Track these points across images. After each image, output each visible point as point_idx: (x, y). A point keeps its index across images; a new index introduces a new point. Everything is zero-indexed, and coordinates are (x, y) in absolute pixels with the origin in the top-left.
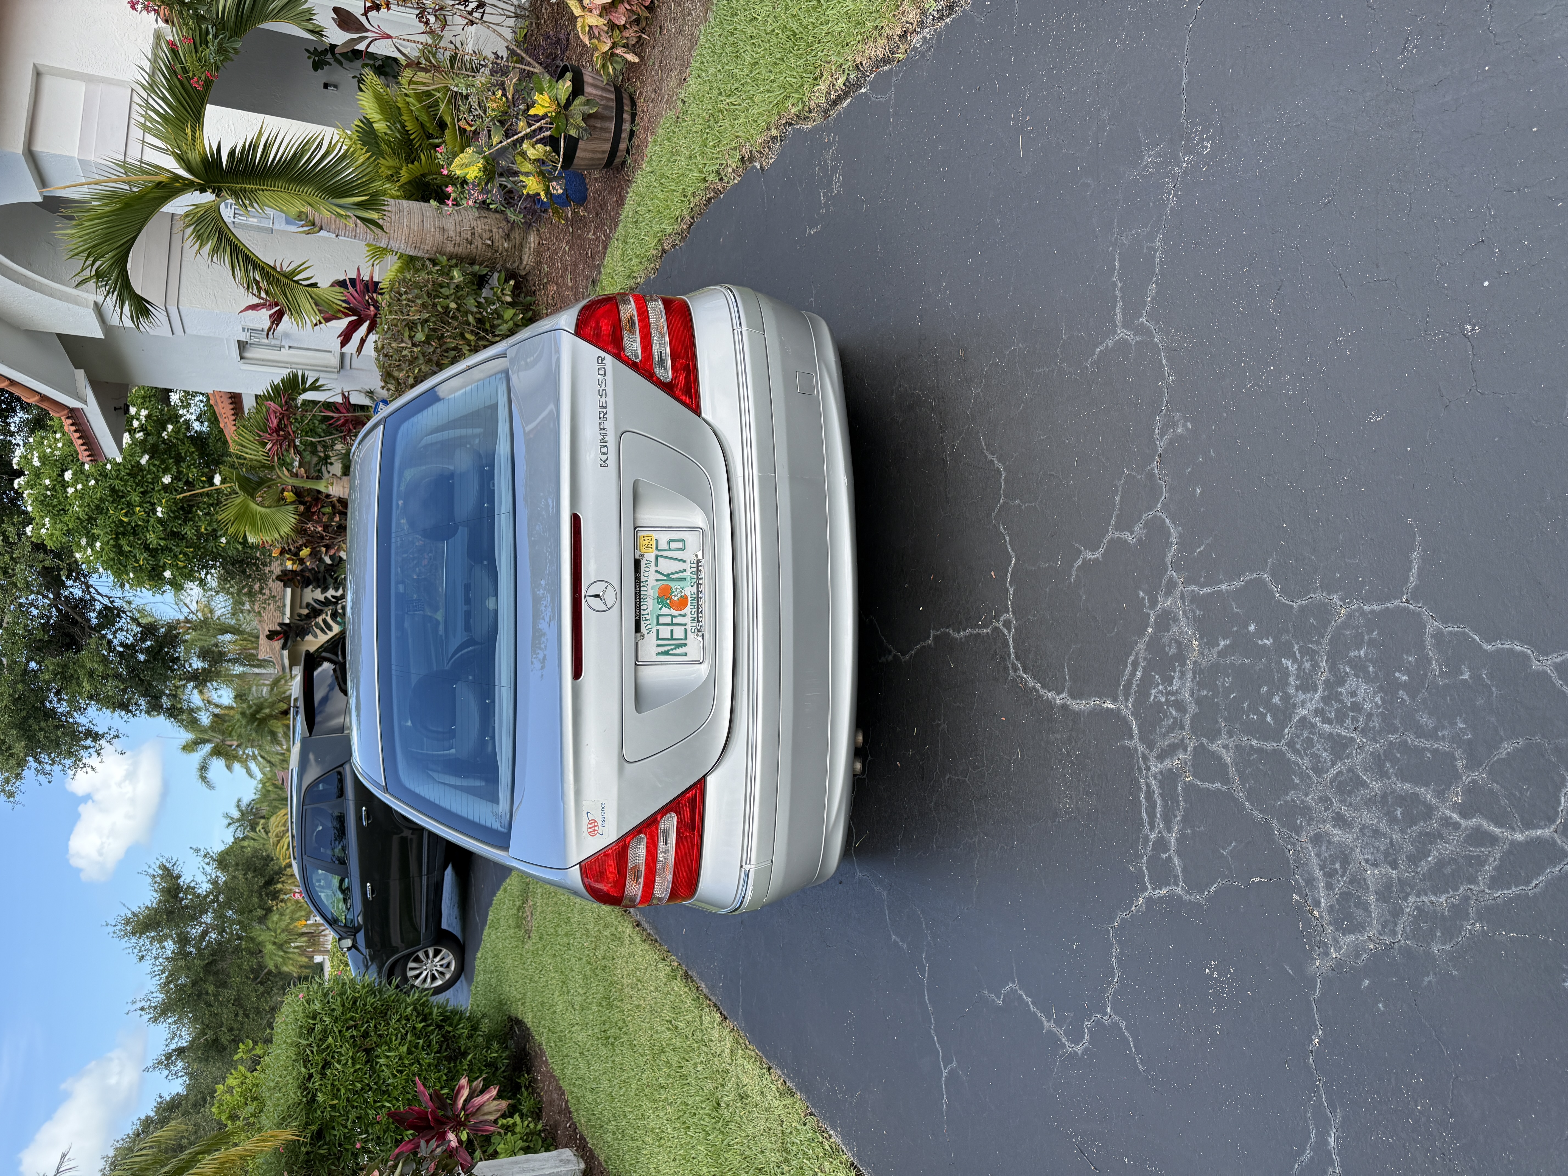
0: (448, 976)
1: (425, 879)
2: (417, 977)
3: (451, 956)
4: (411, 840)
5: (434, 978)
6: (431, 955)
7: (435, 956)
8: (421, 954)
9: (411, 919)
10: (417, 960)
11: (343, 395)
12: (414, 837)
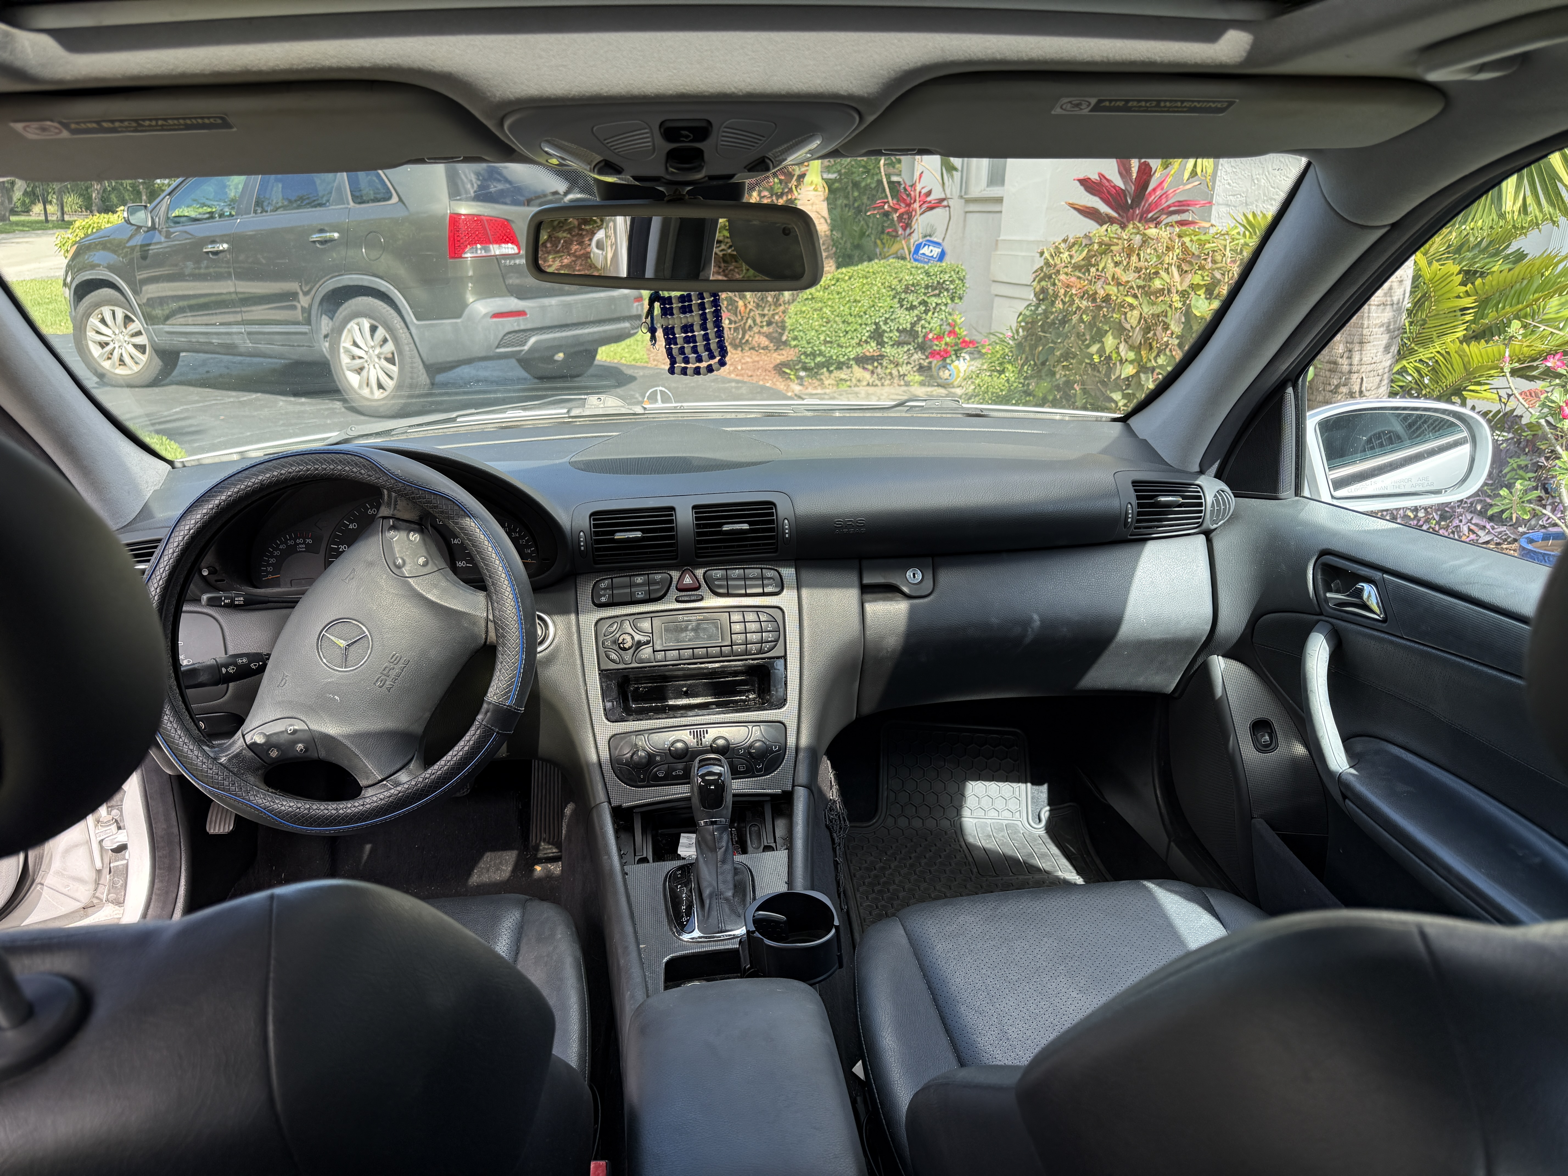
0: (107, 364)
1: (242, 329)
2: (103, 321)
3: (136, 368)
4: (294, 308)
5: (103, 345)
6: (139, 340)
7: (136, 346)
8: (136, 326)
9: (181, 310)
10: (127, 320)
11: (943, 200)
12: (298, 315)
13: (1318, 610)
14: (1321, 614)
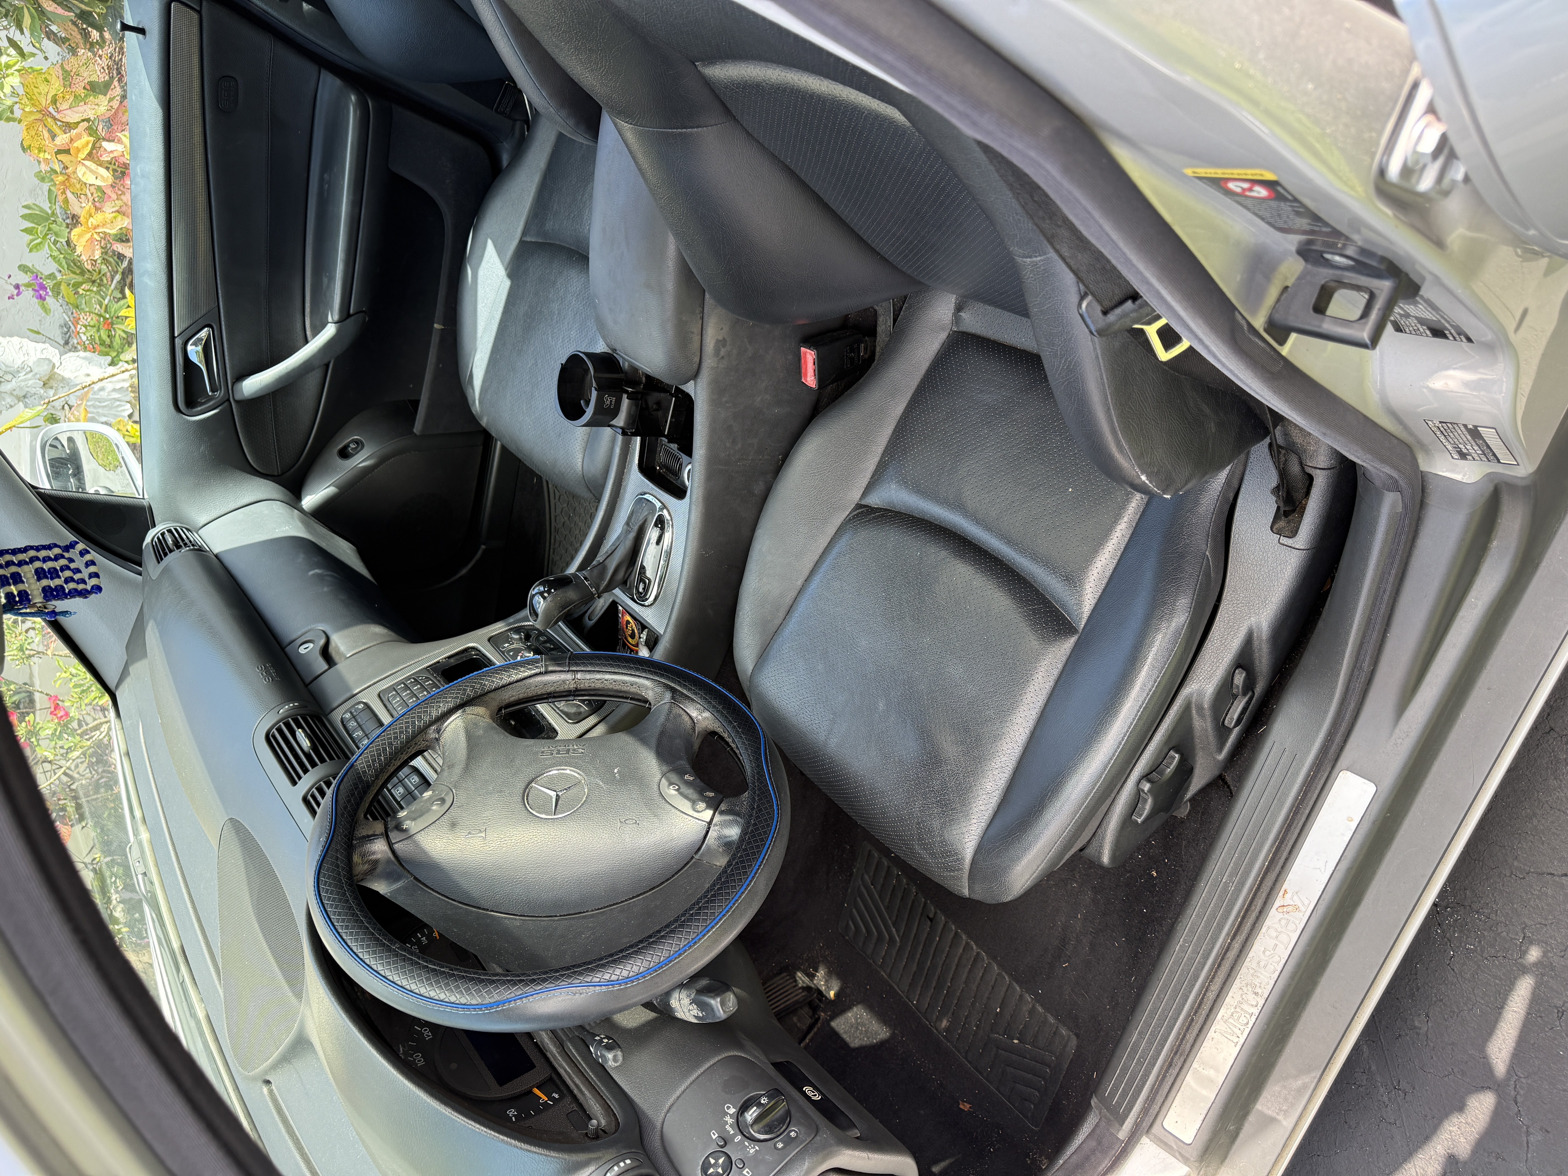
13: (226, 404)
14: (228, 400)
